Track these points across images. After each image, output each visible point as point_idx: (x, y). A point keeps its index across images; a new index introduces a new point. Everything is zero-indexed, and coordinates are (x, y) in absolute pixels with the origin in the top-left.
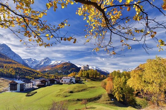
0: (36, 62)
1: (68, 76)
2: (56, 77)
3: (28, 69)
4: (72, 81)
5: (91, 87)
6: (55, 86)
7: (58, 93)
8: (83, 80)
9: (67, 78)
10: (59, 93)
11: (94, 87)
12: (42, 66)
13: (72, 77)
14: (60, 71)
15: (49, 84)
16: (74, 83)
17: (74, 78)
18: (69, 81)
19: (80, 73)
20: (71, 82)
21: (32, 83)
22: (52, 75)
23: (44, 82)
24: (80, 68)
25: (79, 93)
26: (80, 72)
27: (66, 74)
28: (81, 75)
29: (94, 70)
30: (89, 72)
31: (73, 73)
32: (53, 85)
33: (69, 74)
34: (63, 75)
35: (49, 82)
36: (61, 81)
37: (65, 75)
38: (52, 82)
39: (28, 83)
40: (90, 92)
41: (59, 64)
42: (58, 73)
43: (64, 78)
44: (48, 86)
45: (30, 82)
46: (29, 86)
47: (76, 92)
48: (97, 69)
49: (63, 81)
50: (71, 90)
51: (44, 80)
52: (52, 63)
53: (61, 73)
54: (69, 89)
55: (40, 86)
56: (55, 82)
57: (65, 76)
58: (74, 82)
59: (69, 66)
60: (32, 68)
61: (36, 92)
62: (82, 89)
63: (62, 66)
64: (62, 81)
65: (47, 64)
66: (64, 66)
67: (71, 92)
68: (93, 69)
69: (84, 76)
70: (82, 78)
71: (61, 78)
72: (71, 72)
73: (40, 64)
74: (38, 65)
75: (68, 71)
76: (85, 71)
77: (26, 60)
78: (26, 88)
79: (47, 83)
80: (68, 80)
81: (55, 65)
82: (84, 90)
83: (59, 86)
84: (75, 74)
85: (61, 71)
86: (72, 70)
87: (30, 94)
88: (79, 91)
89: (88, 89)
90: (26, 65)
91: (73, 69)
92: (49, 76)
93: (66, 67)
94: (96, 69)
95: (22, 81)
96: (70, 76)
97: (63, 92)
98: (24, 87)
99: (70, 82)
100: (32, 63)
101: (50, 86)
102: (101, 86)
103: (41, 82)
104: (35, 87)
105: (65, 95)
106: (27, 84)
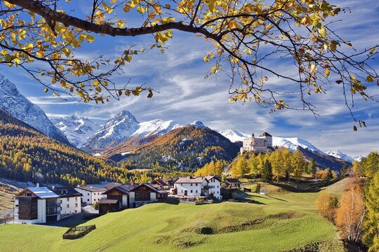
0: (89, 128)
1: (196, 174)
2: (153, 177)
3: (67, 150)
4: (210, 191)
5: (280, 216)
6: (151, 210)
7: (163, 231)
8: (250, 190)
9: (192, 181)
10: (163, 234)
11: (289, 215)
12: (109, 140)
13: (209, 178)
14: (167, 158)
15: (131, 202)
16: (216, 201)
17: (217, 183)
18: (200, 192)
19: (239, 164)
20: (207, 197)
21: (79, 198)
22: (140, 170)
23: (116, 194)
24: (240, 144)
25: (236, 233)
26: (239, 160)
27: (188, 169)
28: (244, 171)
29: (291, 152)
30: (270, 159)
31: (215, 162)
32: (146, 206)
33: (201, 167)
34: (178, 169)
35: (132, 195)
36: (171, 191)
37: (184, 171)
38: (142, 196)
39: (68, 196)
40: (274, 233)
41: (164, 131)
42: (162, 163)
43: (181, 180)
44: (128, 207)
45: (75, 194)
46: (70, 206)
47: (224, 230)
48: (305, 147)
49: (179, 191)
50: (206, 223)
51: (115, 189)
52: (139, 131)
53: (172, 163)
54: (197, 222)
55: (103, 209)
56: (153, 195)
57: (186, 176)
58: (218, 195)
59: (198, 139)
60: (79, 147)
61: (93, 227)
62: (244, 220)
63: (176, 140)
64: (175, 192)
65: (125, 133)
66: (181, 141)
67: (207, 231)
68: (286, 146)
69: (252, 172)
70: (246, 180)
71: (171, 183)
72: (207, 160)
73: (103, 134)
74: (98, 136)
75: (194, 159)
76: (256, 155)
77: (61, 123)
78: (62, 213)
79: (125, 198)
80: (194, 188)
81: (151, 138)
82: (253, 223)
83: (164, 208)
84: (222, 169)
85: (172, 156)
86: (212, 153)
87: (77, 233)
88: (233, 229)
89: (269, 221)
90: (60, 138)
91: (213, 148)
92: (133, 175)
93: (187, 143)
94: (300, 148)
95: (50, 189)
96: (201, 176)
97: (177, 231)
98: (59, 209)
99: (202, 195)
100: (79, 132)
101: (134, 207)
102: (317, 212)
103: (106, 196)
104: (90, 210)
105: (186, 240)
106: (64, 200)
